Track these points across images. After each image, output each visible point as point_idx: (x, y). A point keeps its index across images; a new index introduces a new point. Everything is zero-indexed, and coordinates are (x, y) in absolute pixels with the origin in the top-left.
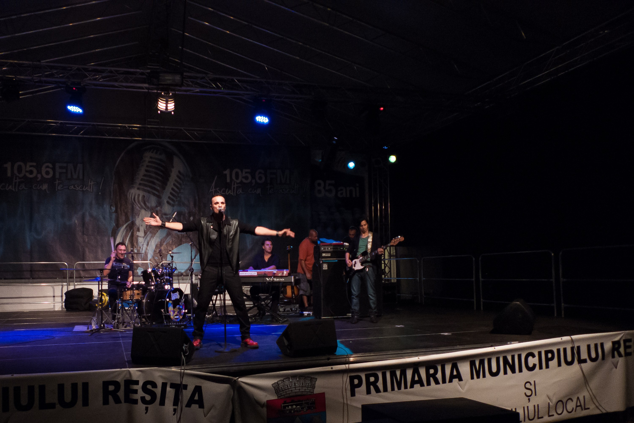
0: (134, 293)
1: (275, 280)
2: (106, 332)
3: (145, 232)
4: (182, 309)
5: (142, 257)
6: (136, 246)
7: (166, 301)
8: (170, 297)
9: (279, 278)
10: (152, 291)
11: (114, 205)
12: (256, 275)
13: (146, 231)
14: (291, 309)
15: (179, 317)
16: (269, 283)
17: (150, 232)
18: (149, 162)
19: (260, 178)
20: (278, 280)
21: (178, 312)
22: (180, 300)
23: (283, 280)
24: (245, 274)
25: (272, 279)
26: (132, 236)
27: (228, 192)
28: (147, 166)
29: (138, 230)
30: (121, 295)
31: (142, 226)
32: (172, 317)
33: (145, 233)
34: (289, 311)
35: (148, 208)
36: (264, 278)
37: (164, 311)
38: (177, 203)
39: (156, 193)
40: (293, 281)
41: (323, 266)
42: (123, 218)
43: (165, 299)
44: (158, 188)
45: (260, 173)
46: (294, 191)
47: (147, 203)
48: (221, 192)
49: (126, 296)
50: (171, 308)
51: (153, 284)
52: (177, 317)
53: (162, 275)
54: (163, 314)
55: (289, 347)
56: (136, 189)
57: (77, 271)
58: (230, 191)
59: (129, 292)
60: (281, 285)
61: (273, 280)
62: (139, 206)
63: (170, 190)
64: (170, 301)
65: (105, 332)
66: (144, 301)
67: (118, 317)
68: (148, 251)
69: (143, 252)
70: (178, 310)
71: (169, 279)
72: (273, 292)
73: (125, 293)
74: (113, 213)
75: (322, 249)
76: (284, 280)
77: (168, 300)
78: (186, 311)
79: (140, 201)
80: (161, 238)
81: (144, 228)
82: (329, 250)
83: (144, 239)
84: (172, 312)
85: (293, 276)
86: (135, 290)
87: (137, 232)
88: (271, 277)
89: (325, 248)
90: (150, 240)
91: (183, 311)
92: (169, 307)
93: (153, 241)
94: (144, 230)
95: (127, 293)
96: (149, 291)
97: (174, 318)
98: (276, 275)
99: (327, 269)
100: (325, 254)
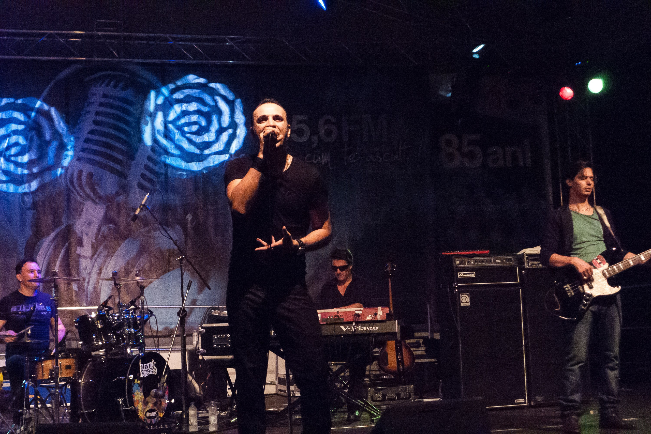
0: (59, 366)
1: (360, 329)
3: (93, 246)
4: (163, 397)
5: (89, 299)
6: (76, 276)
7: (127, 380)
8: (136, 372)
9: (368, 324)
10: (99, 360)
11: (30, 194)
13: (95, 246)
14: (398, 395)
15: (157, 413)
16: (347, 335)
17: (105, 247)
18: (101, 104)
19: (328, 132)
20: (365, 329)
21: (155, 404)
22: (158, 377)
23: (375, 328)
25: (352, 327)
26: (67, 255)
28: (97, 113)
29: (80, 243)
30: (34, 370)
31: (87, 234)
32: (141, 414)
33: (95, 249)
35: (100, 198)
36: (337, 326)
37: (123, 401)
38: (158, 187)
39: (117, 167)
40: (397, 331)
41: (460, 300)
42: (50, 219)
43: (125, 375)
44: (120, 157)
45: (328, 122)
46: (397, 156)
47: (96, 187)
49: (43, 372)
50: (138, 395)
51: (100, 343)
52: (154, 414)
53: (120, 326)
54: (121, 409)
56: (74, 160)
59: (49, 364)
61: (356, 330)
62: (82, 193)
63: (145, 161)
64: (136, 380)
66: (82, 381)
67: (27, 416)
68: (99, 287)
70: (155, 400)
71: (135, 333)
74: (27, 209)
75: (458, 262)
76: (377, 328)
77: (131, 377)
78: (173, 401)
79: (83, 184)
80: (127, 259)
81: (92, 239)
82: (471, 264)
83: (93, 261)
84: (141, 403)
85: (397, 321)
86: (62, 358)
87: (78, 248)
88: (351, 323)
89: (463, 260)
90: (105, 262)
91: (167, 400)
92: (133, 394)
93: (110, 265)
94: (92, 242)
95: (45, 366)
96: (92, 360)
97: (144, 416)
98: (362, 319)
99: (469, 305)
100: (464, 274)
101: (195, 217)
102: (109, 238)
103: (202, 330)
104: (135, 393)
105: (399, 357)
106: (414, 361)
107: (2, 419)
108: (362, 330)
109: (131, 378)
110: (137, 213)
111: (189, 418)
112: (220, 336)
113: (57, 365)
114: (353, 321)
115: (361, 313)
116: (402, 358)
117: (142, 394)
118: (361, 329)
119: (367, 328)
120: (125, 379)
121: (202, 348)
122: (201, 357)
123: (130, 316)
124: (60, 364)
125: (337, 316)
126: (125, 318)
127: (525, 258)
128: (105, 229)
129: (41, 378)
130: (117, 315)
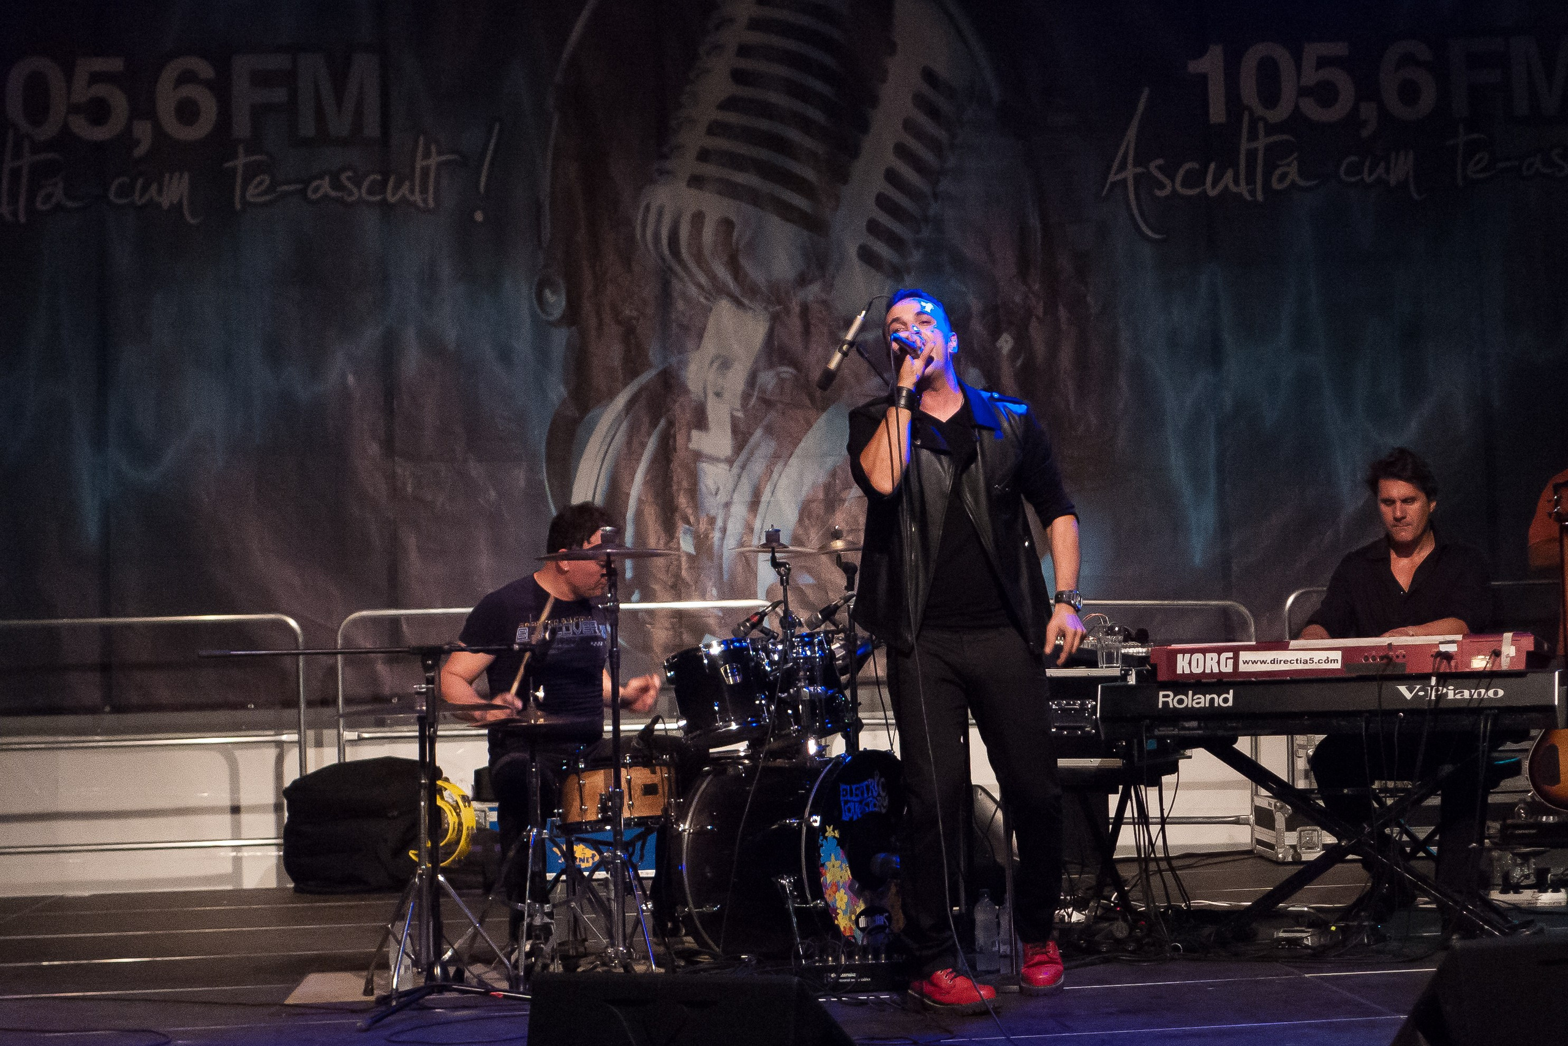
0: (625, 786)
1: (1451, 695)
2: (464, 1007)
3: (735, 430)
6: (689, 511)
7: (804, 828)
8: (829, 805)
9: (1475, 681)
10: (731, 771)
11: (561, 282)
12: (1338, 666)
13: (742, 427)
16: (1416, 712)
17: (769, 431)
19: (1408, 92)
20: (1466, 694)
22: (891, 821)
23: (1496, 693)
24: (1273, 662)
25: (1430, 690)
26: (666, 453)
27: (1215, 183)
29: (700, 421)
31: (718, 395)
32: (842, 921)
33: (741, 437)
36: (1387, 686)
37: (798, 885)
38: (914, 258)
39: (799, 202)
40: (1556, 703)
43: (799, 815)
44: (810, 175)
45: (1406, 60)
47: (744, 262)
48: (1173, 180)
49: (582, 804)
50: (836, 870)
51: (734, 726)
53: (789, 678)
54: (791, 906)
56: (683, 185)
57: (355, 657)
58: (1230, 173)
59: (597, 781)
60: (1485, 726)
61: (1440, 697)
62: (703, 279)
63: (879, 185)
64: (829, 829)
65: (456, 1008)
66: (685, 827)
67: (538, 922)
69: (731, 542)
72: (1447, 768)
73: (572, 782)
74: (552, 324)
76: (1501, 693)
77: (816, 820)
79: (707, 252)
80: (830, 462)
81: (733, 409)
83: (735, 470)
84: (842, 891)
85: (1557, 673)
86: (631, 765)
87: (695, 433)
88: (1427, 677)
90: (769, 472)
92: (823, 865)
93: (783, 482)
94: (733, 417)
95: (587, 785)
96: (714, 769)
97: (854, 927)
98: (1456, 667)
101: (1022, 343)
102: (779, 406)
104: (828, 864)
107: (475, 926)
108: (1458, 697)
109: (816, 825)
110: (833, 365)
112: (1066, 705)
113: (618, 784)
114: (1431, 671)
115: (1456, 650)
117: (846, 866)
118: (1455, 694)
119: (1471, 692)
120: (800, 824)
123: (815, 653)
124: (629, 782)
125: (1386, 657)
126: (801, 658)
128: (768, 379)
129: (578, 819)
130: (780, 647)
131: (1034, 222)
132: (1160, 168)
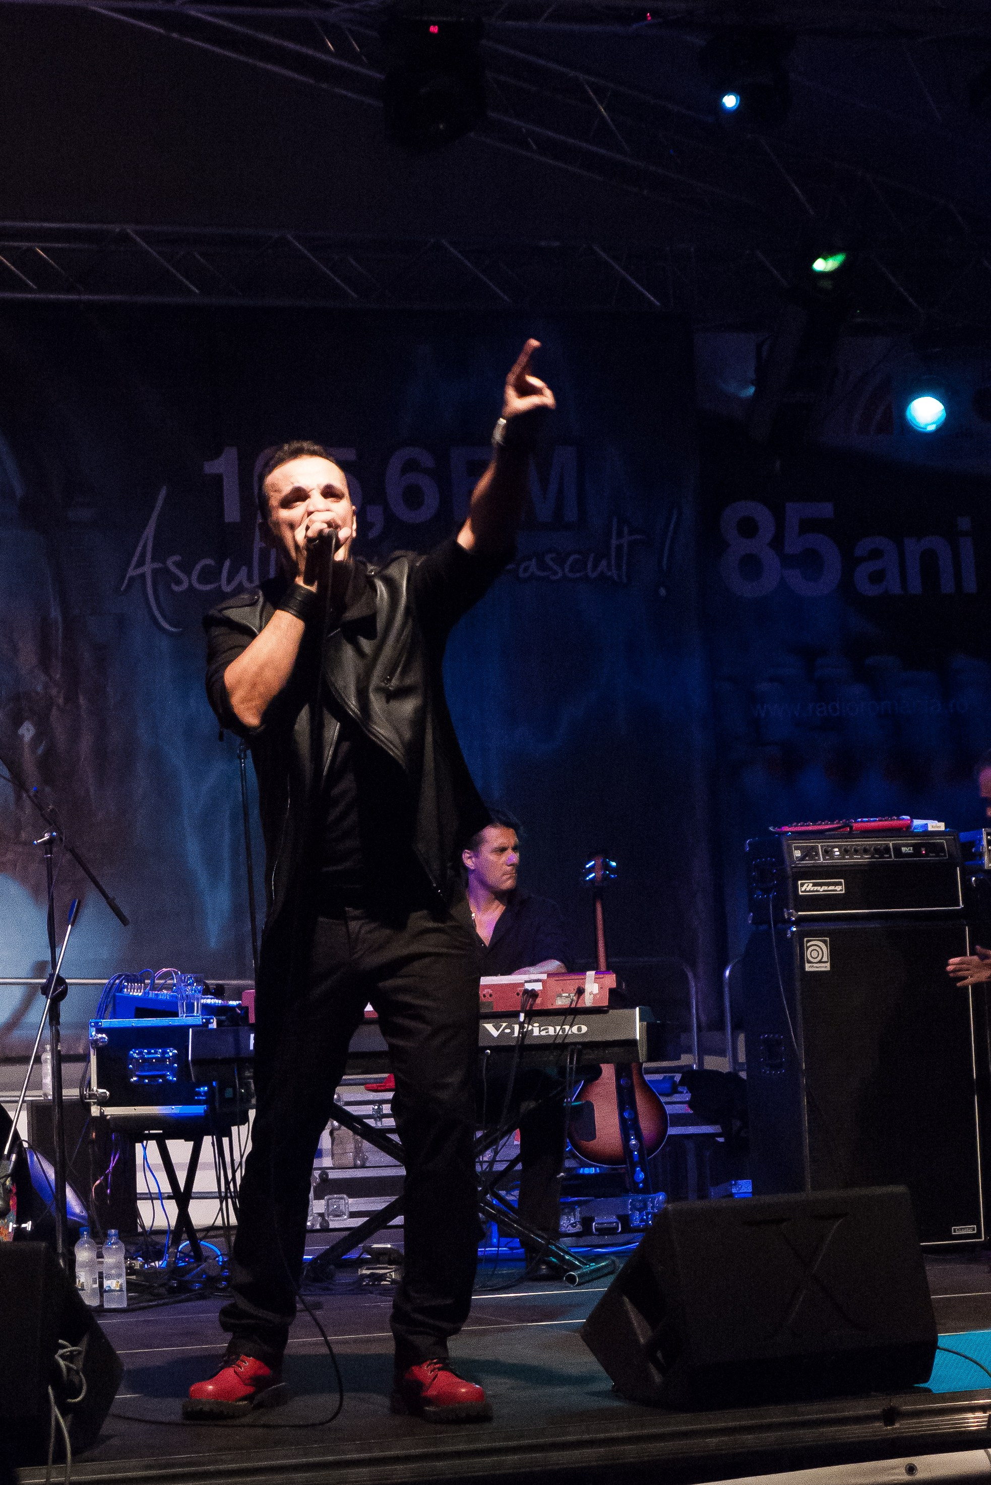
1: (536, 1032)
9: (560, 1019)
14: (625, 1220)
16: (502, 1049)
19: (413, 497)
20: (551, 1030)
23: (579, 1029)
25: (517, 1027)
27: (229, 581)
34: (611, 1231)
40: (638, 1037)
41: (802, 955)
45: (410, 466)
46: (604, 563)
48: (189, 574)
55: (659, 1355)
58: (244, 570)
60: (570, 1062)
61: (524, 1035)
75: (797, 854)
76: (584, 1029)
78: (28, 1226)
82: (832, 858)
85: (637, 1009)
88: (516, 1015)
89: (813, 847)
91: (11, 1224)
98: (542, 1003)
99: (828, 969)
100: (815, 885)
101: (44, 731)
103: (100, 1036)
105: (626, 1115)
106: (666, 1130)
108: (543, 1033)
111: (77, 1269)
112: (147, 1054)
114: (518, 1009)
115: (541, 988)
116: (635, 1120)
118: (540, 1031)
119: (555, 1030)
121: (100, 1086)
122: (95, 1111)
127: (985, 843)
131: (55, 613)
132: (175, 563)
